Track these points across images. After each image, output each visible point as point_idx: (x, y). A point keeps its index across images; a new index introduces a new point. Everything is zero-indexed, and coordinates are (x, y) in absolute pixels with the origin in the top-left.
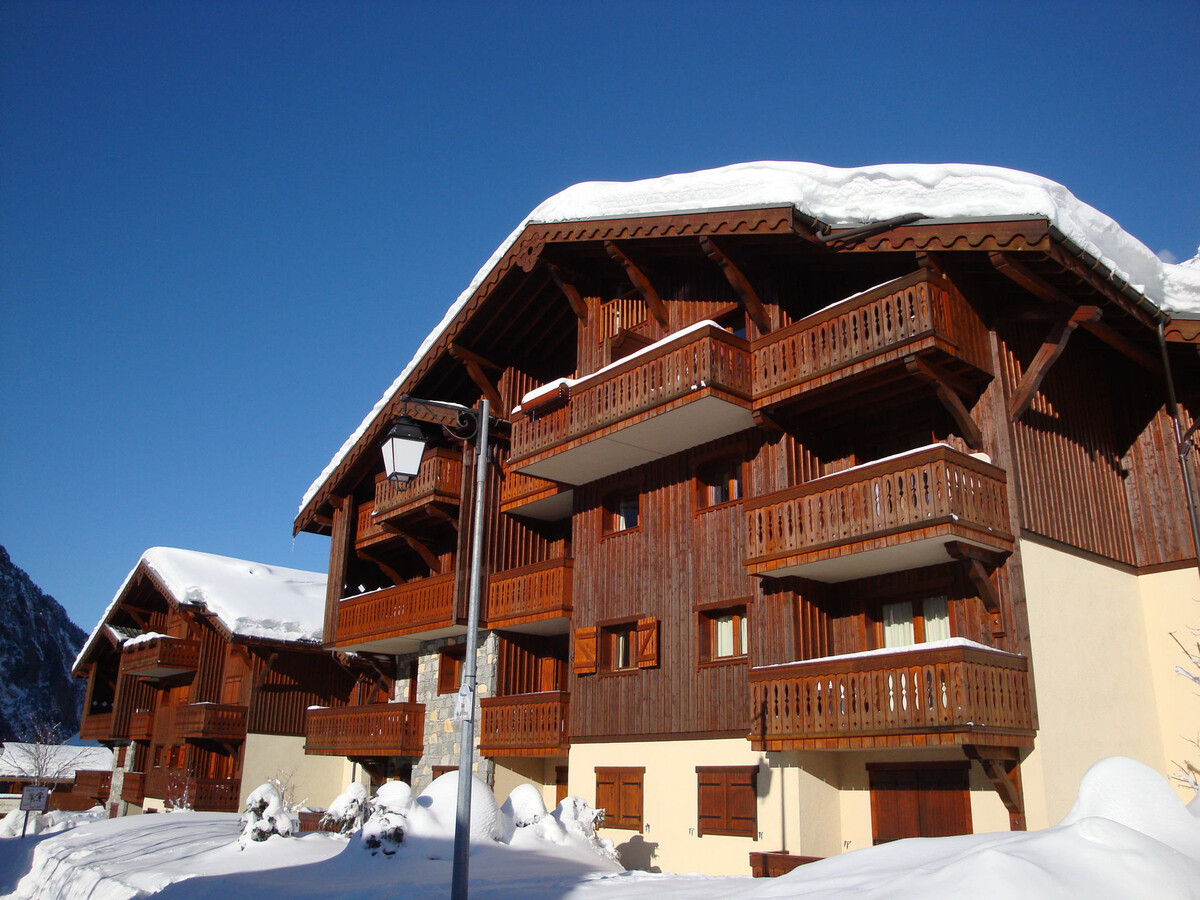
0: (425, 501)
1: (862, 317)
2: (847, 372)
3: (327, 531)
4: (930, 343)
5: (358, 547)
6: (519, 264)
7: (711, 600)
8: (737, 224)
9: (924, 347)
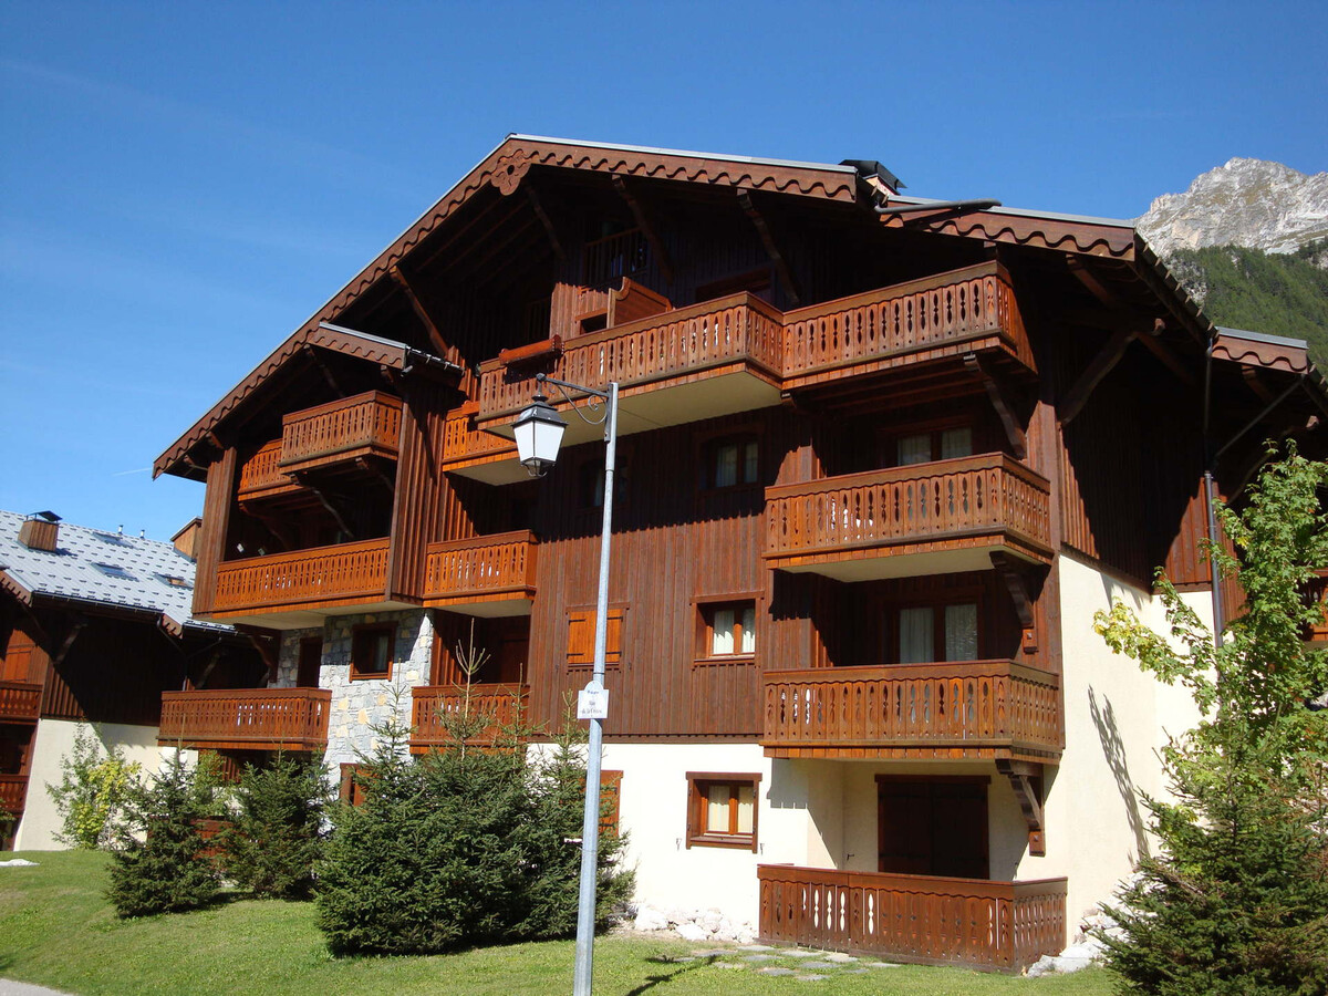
0: (357, 453)
1: (919, 303)
2: (898, 362)
3: (200, 476)
4: (994, 342)
5: (241, 498)
6: (495, 184)
7: (712, 594)
8: (787, 181)
9: (988, 346)
